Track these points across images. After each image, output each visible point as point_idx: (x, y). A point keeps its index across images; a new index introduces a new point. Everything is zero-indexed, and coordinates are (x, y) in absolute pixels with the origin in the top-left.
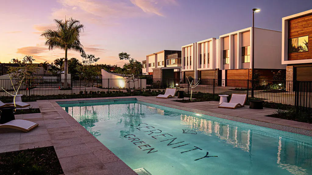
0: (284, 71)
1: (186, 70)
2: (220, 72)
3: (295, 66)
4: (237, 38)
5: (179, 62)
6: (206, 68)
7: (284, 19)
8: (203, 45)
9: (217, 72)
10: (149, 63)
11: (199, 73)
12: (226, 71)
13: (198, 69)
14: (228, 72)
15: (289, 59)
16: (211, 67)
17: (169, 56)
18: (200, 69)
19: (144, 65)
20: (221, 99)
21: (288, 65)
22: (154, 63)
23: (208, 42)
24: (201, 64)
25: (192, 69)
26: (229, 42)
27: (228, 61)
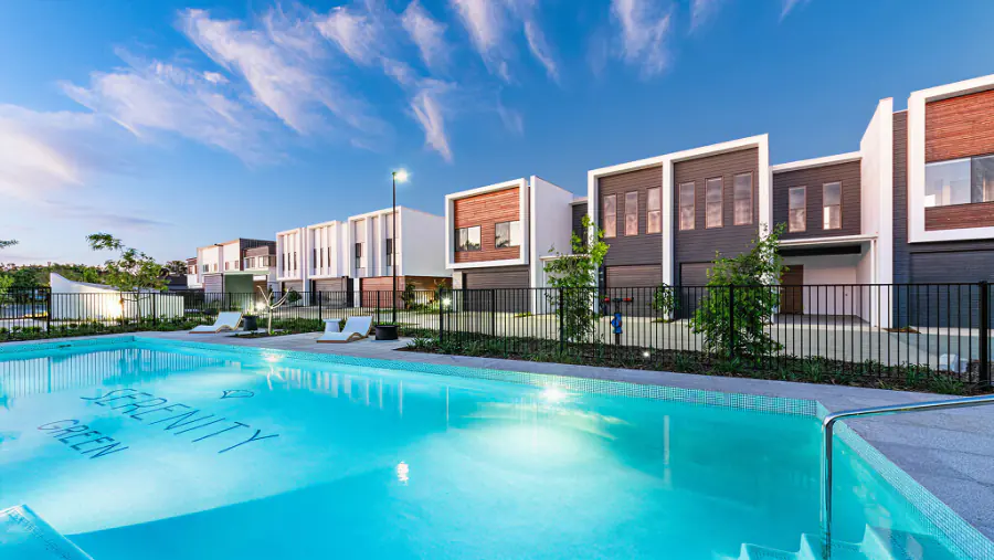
0: (449, 280)
1: (286, 278)
2: (350, 282)
3: (466, 272)
4: (379, 222)
5: (272, 263)
6: (325, 276)
7: (448, 197)
8: (318, 232)
9: (345, 282)
10: (205, 263)
11: (313, 283)
12: (361, 280)
13: (309, 277)
14: (365, 282)
15: (457, 260)
16: (334, 274)
17: (250, 251)
18: (313, 277)
19: (193, 269)
20: (327, 326)
21: (456, 270)
22: (215, 265)
23: (329, 226)
24: (315, 267)
25: (298, 277)
26: (364, 228)
27: (364, 262)
